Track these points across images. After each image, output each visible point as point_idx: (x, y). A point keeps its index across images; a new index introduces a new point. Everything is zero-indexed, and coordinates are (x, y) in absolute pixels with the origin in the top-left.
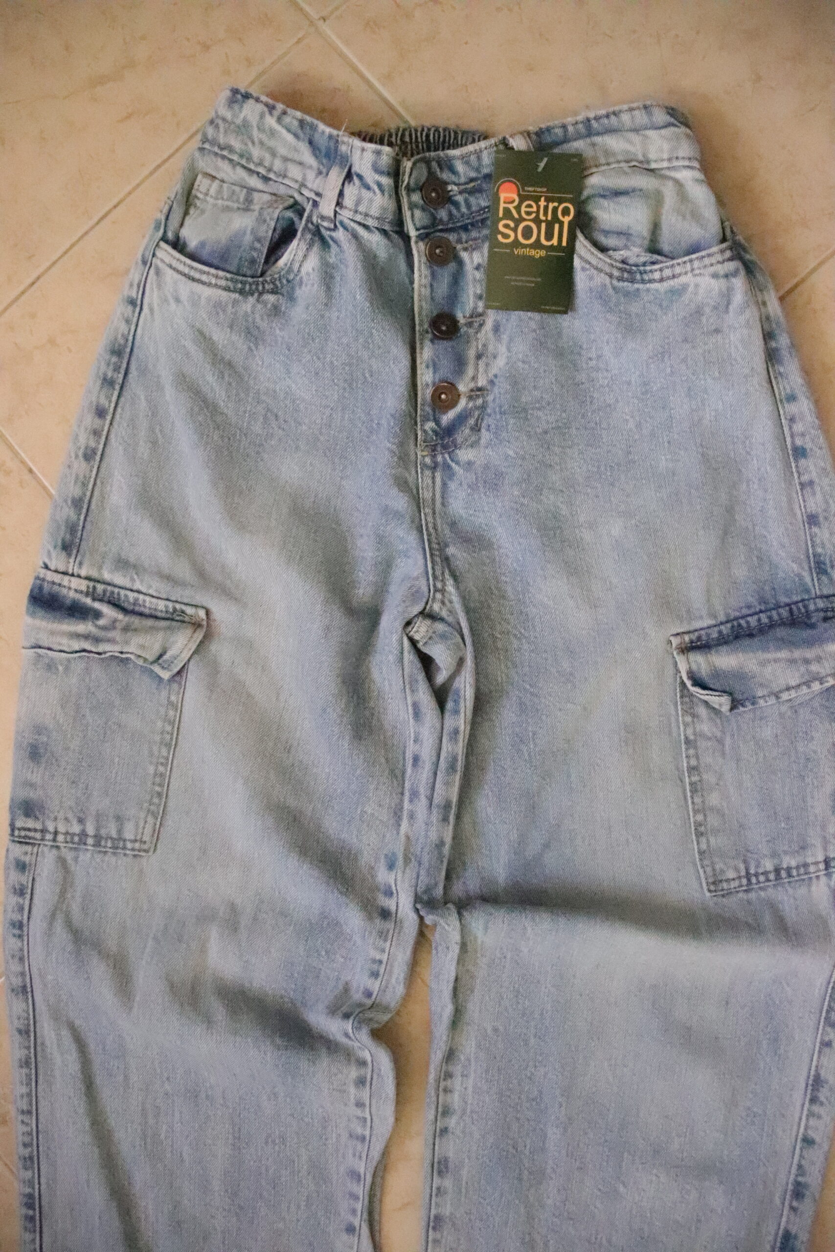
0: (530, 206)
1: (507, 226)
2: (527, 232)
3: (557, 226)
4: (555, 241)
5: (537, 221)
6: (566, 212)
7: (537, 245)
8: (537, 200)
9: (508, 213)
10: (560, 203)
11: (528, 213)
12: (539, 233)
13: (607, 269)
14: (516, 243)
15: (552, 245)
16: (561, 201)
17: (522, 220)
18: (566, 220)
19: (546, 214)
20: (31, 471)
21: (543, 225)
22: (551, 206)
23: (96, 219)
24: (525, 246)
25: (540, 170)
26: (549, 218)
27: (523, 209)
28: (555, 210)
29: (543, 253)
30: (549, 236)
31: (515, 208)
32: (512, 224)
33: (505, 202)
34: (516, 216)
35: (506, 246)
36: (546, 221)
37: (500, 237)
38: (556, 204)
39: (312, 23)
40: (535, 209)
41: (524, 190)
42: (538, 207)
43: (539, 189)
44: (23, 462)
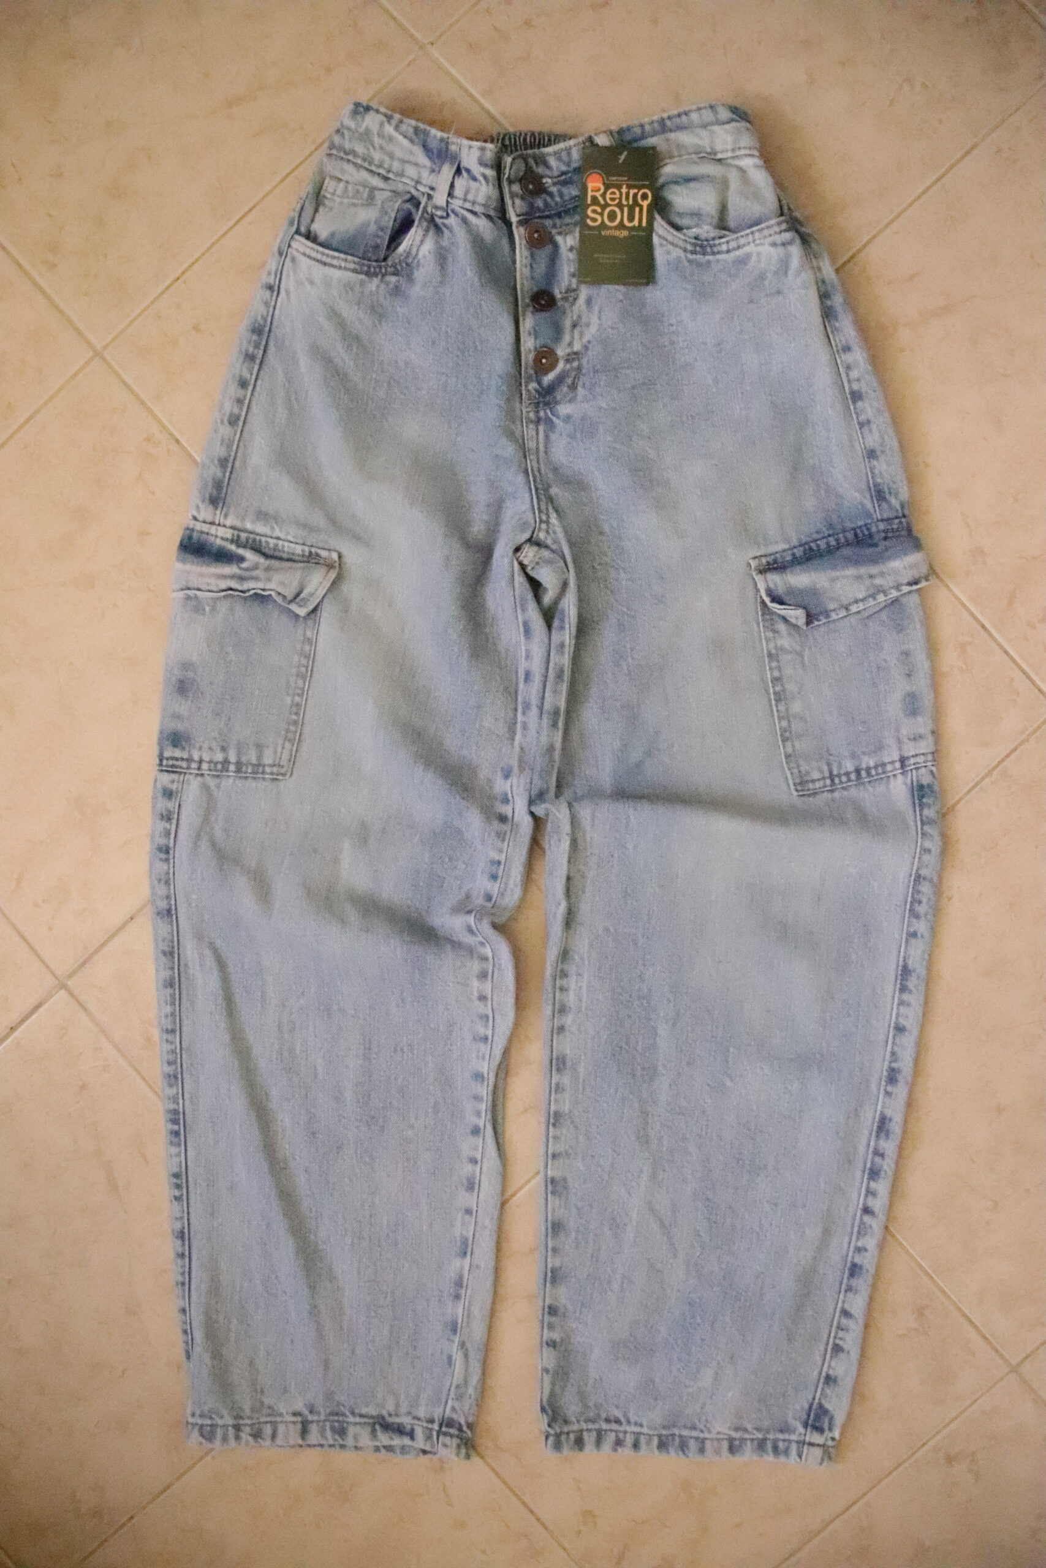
0: (613, 193)
1: (594, 211)
2: (612, 216)
3: (637, 209)
4: (636, 223)
5: (620, 206)
6: (645, 197)
7: (621, 226)
8: (619, 187)
9: (595, 201)
10: (639, 190)
11: (613, 199)
12: (622, 216)
13: (681, 244)
14: (603, 226)
15: (634, 227)
16: (639, 188)
17: (607, 205)
18: (645, 204)
19: (627, 198)
20: (177, 441)
21: (626, 209)
22: (632, 192)
23: (232, 222)
24: (610, 228)
25: (621, 161)
26: (631, 202)
27: (608, 196)
28: (635, 195)
29: (625, 233)
30: (631, 218)
31: (601, 195)
32: (599, 210)
33: (592, 191)
34: (602, 202)
35: (593, 228)
36: (628, 205)
37: (589, 222)
38: (636, 191)
39: (421, 48)
40: (618, 196)
41: (608, 179)
42: (621, 194)
43: (620, 178)
44: (171, 434)
